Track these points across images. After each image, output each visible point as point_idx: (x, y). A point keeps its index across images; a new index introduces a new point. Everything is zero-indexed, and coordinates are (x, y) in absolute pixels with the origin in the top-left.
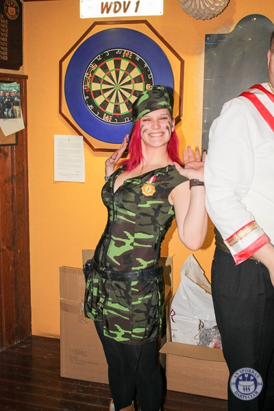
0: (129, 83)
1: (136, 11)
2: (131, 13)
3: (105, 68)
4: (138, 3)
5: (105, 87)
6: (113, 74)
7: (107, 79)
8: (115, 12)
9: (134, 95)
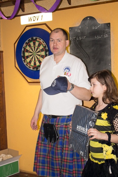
0: (39, 52)
1: (42, 20)
2: (40, 21)
3: (30, 46)
4: (42, 16)
5: (30, 54)
6: (33, 48)
7: (31, 50)
8: (34, 21)
9: (41, 57)
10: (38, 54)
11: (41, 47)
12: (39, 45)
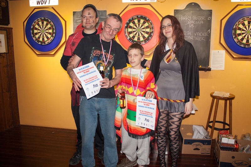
1: (49, 4)
4: (49, 1)
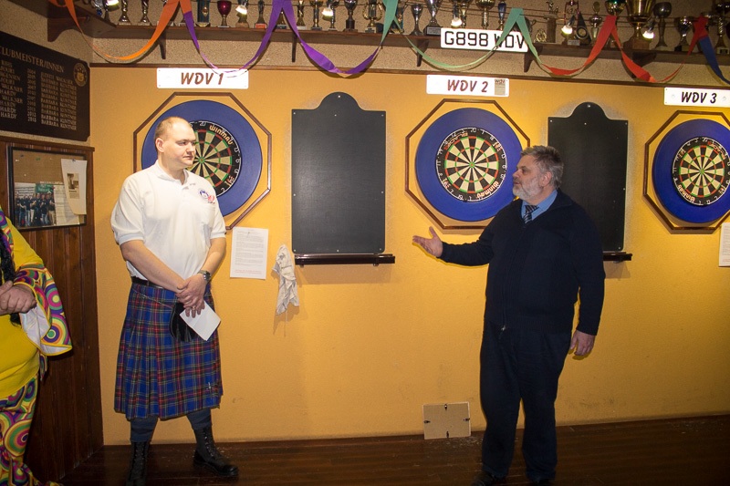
0: (214, 156)
1: (220, 83)
2: (214, 85)
4: (221, 75)
8: (197, 83)
9: (220, 168)
10: (210, 160)
11: (222, 146)
12: (216, 141)
